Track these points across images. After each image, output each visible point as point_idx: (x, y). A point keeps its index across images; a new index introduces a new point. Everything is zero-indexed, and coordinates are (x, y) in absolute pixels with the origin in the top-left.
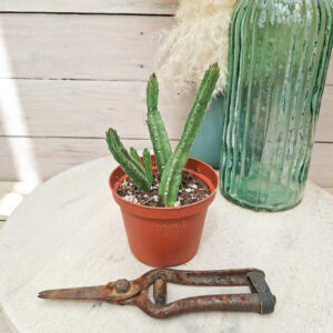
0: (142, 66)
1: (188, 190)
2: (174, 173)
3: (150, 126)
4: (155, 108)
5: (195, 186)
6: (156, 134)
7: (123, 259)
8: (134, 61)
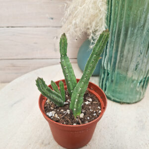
0: (52, 19)
1: (87, 103)
2: (80, 96)
3: (62, 66)
4: (65, 55)
5: (91, 100)
6: (67, 71)
7: (49, 144)
8: (47, 15)
